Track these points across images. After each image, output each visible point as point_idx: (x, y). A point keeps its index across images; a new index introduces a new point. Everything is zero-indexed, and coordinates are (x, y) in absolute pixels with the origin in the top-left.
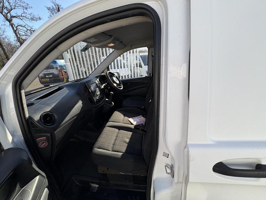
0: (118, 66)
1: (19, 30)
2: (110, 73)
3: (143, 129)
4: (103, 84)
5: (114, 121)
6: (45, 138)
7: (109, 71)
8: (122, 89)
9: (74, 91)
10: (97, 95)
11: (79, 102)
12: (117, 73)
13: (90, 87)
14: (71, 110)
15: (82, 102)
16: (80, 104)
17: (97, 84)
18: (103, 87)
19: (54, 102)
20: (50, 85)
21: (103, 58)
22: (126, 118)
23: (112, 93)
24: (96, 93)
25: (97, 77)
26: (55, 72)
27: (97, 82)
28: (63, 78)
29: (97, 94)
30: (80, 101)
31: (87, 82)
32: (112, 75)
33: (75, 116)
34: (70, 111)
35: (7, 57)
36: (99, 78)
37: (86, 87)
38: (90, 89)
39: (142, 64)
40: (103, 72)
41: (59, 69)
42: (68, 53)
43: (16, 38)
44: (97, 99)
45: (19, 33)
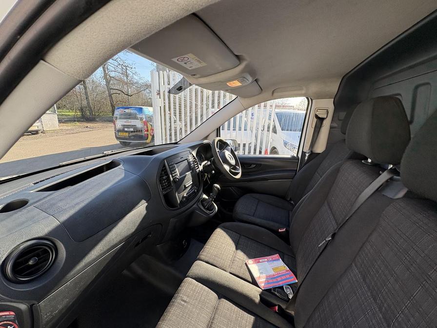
0: (234, 127)
1: (110, 64)
2: (220, 141)
3: (284, 307)
4: (203, 161)
5: (211, 261)
6: (12, 313)
7: (218, 138)
8: (238, 176)
9: (135, 176)
10: (186, 188)
11: (140, 204)
12: (234, 141)
13: (173, 170)
14: (113, 228)
15: (146, 204)
16: (141, 209)
17: (189, 163)
18: (201, 168)
19: (73, 207)
20: (105, 152)
21: (211, 111)
22: (240, 254)
23: (217, 187)
24: (183, 184)
25: (193, 148)
26: (139, 124)
27: (191, 159)
28: (148, 134)
29: (185, 186)
30: (143, 201)
31: (167, 158)
32: (223, 145)
33: (120, 242)
34: (110, 230)
35: (87, 98)
36: (196, 150)
37: (164, 169)
38: (172, 174)
39: (278, 128)
40: (206, 138)
41: (144, 120)
42: (160, 98)
43: (103, 75)
44: (183, 197)
45: (107, 68)
